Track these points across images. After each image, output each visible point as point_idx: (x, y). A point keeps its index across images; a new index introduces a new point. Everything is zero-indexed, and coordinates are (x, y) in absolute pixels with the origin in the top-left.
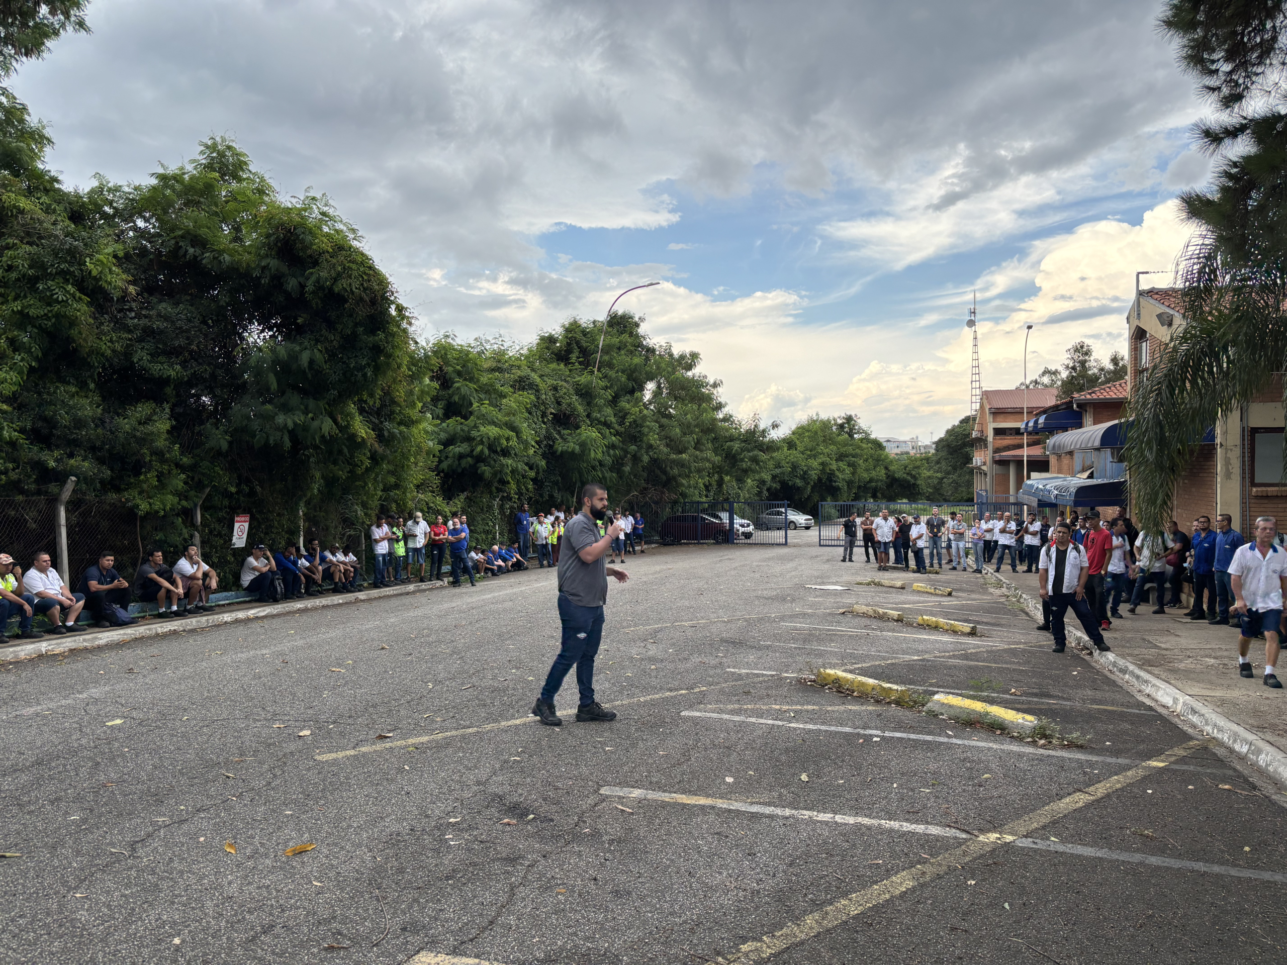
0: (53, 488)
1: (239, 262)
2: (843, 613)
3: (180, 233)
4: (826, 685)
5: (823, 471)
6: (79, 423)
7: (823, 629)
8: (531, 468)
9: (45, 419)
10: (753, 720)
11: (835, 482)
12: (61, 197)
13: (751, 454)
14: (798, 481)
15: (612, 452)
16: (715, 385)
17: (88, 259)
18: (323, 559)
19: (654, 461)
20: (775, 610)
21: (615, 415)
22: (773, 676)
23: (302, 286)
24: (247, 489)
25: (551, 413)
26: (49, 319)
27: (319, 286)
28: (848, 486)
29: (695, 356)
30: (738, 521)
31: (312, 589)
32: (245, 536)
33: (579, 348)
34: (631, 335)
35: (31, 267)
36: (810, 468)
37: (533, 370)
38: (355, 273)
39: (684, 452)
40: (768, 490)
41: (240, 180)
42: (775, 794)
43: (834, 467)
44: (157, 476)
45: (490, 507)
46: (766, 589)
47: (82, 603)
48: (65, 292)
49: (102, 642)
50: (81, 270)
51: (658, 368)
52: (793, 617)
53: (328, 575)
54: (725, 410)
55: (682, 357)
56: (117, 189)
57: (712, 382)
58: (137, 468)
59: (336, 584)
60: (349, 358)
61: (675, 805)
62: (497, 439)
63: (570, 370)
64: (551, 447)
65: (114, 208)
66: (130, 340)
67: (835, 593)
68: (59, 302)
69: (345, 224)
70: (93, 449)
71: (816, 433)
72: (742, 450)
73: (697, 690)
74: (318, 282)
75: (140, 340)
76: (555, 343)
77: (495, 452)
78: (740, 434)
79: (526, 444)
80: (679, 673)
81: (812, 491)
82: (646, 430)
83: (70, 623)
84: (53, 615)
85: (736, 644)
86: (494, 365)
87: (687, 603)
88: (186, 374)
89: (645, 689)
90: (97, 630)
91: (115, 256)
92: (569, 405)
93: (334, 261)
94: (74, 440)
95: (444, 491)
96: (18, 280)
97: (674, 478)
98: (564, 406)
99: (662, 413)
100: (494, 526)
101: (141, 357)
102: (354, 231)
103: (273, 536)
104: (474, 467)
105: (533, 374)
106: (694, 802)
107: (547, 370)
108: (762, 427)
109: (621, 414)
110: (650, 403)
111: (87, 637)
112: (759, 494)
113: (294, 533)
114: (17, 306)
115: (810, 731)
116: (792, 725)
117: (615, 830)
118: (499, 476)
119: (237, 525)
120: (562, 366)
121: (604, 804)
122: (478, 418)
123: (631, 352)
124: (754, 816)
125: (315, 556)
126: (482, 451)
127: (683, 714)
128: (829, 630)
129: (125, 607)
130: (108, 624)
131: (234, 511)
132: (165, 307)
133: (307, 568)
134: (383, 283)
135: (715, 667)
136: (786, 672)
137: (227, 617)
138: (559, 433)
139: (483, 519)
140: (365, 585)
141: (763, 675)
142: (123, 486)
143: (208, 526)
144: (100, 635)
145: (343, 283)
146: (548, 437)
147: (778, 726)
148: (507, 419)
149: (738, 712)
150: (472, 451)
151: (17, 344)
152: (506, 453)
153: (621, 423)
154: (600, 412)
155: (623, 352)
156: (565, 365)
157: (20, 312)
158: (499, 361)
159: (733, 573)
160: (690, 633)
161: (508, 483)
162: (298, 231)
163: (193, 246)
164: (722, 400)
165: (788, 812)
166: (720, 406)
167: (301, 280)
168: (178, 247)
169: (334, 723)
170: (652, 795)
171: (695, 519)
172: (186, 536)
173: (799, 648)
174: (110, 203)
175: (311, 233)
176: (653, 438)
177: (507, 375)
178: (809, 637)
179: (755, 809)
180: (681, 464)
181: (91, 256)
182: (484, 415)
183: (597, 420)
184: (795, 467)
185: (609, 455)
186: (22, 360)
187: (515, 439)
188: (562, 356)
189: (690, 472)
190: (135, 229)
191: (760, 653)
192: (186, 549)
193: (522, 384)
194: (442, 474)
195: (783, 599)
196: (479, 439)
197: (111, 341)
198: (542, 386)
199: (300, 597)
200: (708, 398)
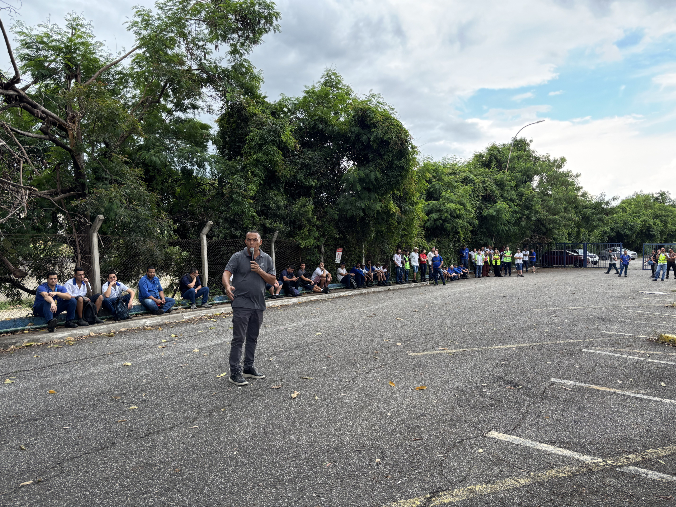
0: (269, 236)
1: (341, 129)
2: (667, 307)
3: (317, 118)
4: (666, 342)
5: (644, 225)
6: (278, 207)
7: (656, 315)
8: (471, 225)
9: (265, 206)
10: (626, 356)
11: (652, 232)
12: (268, 106)
13: (598, 216)
14: (627, 231)
15: (515, 215)
16: (577, 176)
17: (282, 134)
18: (373, 270)
19: (539, 221)
20: (623, 304)
21: (517, 195)
22: (631, 336)
23: (369, 138)
24: (342, 236)
25: (482, 196)
26: (267, 162)
27: (377, 138)
28: (661, 234)
29: (563, 160)
30: (588, 254)
31: (369, 284)
32: (340, 258)
33: (496, 159)
34: (525, 150)
35: (260, 139)
36: (636, 224)
37: (471, 173)
38: (393, 130)
39: (557, 215)
40: (608, 237)
41: (338, 89)
42: (649, 391)
43: (651, 222)
44: (308, 231)
45: (448, 246)
46: (614, 292)
47: (281, 286)
48: (273, 149)
49: (291, 303)
50: (279, 139)
51: (541, 168)
52: (635, 307)
53: (376, 277)
54: (582, 191)
55: (555, 161)
56: (289, 99)
57: (574, 174)
58: (300, 227)
59: (379, 282)
60: (389, 172)
61: (593, 390)
62: (454, 210)
63: (491, 172)
64: (481, 213)
65: (288, 108)
66: (296, 169)
67: (659, 296)
68: (271, 155)
69: (388, 106)
70: (283, 218)
71: (640, 202)
72: (593, 214)
73: (588, 340)
74: (377, 136)
75: (300, 169)
76: (483, 157)
77: (454, 217)
78: (591, 204)
79: (469, 211)
80: (574, 332)
81: (636, 237)
82: (533, 203)
83: (277, 294)
84: (271, 290)
85: (604, 319)
86: (451, 171)
87: (567, 298)
88: (319, 184)
89: (558, 338)
90: (287, 298)
91: (291, 131)
92: (491, 190)
93: (384, 125)
94: (276, 215)
95: (426, 237)
96: (255, 145)
97: (550, 229)
98: (488, 191)
99: (543, 193)
100: (450, 256)
101: (301, 176)
102: (393, 109)
103: (352, 258)
104: (442, 225)
105: (472, 175)
106: (603, 389)
107: (479, 172)
108: (606, 199)
109: (520, 195)
110: (537, 187)
111: (285, 300)
112: (602, 239)
113: (360, 257)
114: (255, 157)
115: (660, 364)
116: (649, 360)
117: (564, 396)
118: (455, 230)
119: (337, 253)
120: (487, 170)
121: (555, 385)
122: (445, 199)
123: (526, 160)
124: (638, 399)
125: (369, 268)
126: (447, 216)
127: (583, 350)
128: (660, 315)
129: (297, 288)
130: (291, 295)
131: (337, 246)
132: (310, 153)
133: (367, 274)
134: (406, 134)
135: (595, 330)
136: (639, 334)
137: (336, 295)
138: (485, 206)
139: (445, 252)
140: (391, 283)
141: (625, 336)
142: (294, 235)
143: (326, 253)
144: (290, 300)
145: (388, 135)
146: (479, 208)
147: (641, 360)
148: (459, 199)
149: (616, 352)
150: (441, 217)
151: (255, 173)
152: (459, 217)
153: (520, 199)
154: (508, 193)
155: (521, 160)
156: (489, 169)
157: (256, 160)
158: (454, 169)
159: (590, 283)
160: (574, 313)
161: (459, 233)
162: (368, 112)
163: (321, 124)
164: (580, 185)
165: (657, 399)
166: (578, 189)
167: (369, 135)
168: (315, 125)
169: (409, 341)
170: (578, 384)
171: (562, 253)
172: (318, 258)
173: (644, 324)
174: (286, 106)
175: (373, 112)
176: (538, 207)
177: (458, 176)
178: (648, 318)
179: (638, 396)
180: (555, 222)
181: (282, 132)
182: (447, 198)
183: (506, 198)
184: (625, 223)
185: (513, 217)
186: (257, 180)
187: (463, 210)
188: (487, 165)
189: (560, 226)
190: (296, 117)
191: (620, 325)
192: (319, 264)
193: (465, 181)
194: (425, 229)
195: (627, 298)
196: (445, 210)
197: (289, 170)
198: (477, 181)
199: (364, 287)
200: (572, 184)
